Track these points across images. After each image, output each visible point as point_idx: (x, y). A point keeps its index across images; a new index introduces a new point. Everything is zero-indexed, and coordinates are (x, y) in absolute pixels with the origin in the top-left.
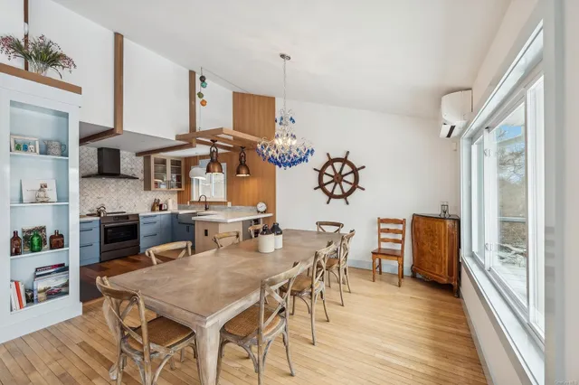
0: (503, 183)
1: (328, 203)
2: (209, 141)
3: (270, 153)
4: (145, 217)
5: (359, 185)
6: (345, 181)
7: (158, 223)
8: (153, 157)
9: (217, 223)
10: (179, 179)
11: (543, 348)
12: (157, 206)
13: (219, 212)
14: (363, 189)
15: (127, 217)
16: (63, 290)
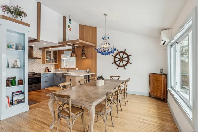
0: (182, 62)
1: (117, 69)
2: (72, 44)
3: (101, 50)
4: (43, 74)
5: (130, 62)
6: (124, 60)
7: (48, 77)
8: (46, 50)
9: (75, 76)
10: (55, 59)
11: (192, 109)
12: (48, 70)
13: (73, 72)
14: (131, 64)
15: (36, 74)
16: (23, 101)
